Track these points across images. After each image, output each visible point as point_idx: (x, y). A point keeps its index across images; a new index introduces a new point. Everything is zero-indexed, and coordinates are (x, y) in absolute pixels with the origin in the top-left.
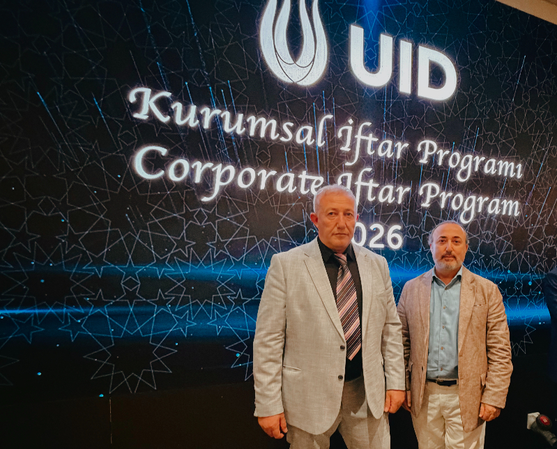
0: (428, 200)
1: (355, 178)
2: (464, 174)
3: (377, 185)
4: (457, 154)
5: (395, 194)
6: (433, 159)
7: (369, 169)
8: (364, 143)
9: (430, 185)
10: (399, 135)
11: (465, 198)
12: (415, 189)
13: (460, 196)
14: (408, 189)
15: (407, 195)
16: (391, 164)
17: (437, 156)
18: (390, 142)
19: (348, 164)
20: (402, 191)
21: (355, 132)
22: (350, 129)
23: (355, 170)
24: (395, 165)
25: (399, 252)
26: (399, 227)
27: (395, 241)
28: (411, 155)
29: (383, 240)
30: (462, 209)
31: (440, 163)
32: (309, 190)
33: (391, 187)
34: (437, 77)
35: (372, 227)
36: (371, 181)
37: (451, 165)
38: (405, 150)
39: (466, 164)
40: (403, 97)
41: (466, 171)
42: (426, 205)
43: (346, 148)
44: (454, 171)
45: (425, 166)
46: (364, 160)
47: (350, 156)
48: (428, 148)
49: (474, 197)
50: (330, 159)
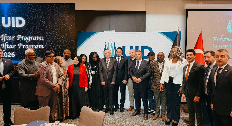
0: (20, 47)
1: (4, 44)
2: (28, 41)
3: (9, 45)
4: (26, 37)
5: (13, 47)
6: (20, 39)
7: (7, 42)
8: (6, 38)
9: (20, 44)
10: (13, 35)
11: (29, 46)
12: (17, 45)
13: (28, 45)
14: (15, 45)
15: (15, 46)
17: (21, 38)
18: (11, 37)
19: (3, 42)
20: (14, 46)
21: (4, 36)
22: (3, 36)
23: (4, 43)
25: (14, 57)
26: (14, 53)
27: (13, 55)
28: (16, 39)
29: (11, 55)
30: (28, 48)
31: (22, 39)
33: (12, 45)
34: (20, 22)
35: (8, 53)
37: (25, 39)
38: (14, 38)
39: (28, 39)
40: (13, 28)
41: (29, 40)
42: (20, 48)
43: (2, 39)
44: (26, 41)
45: (19, 40)
46: (6, 41)
47: (3, 41)
48: (19, 37)
49: (31, 45)
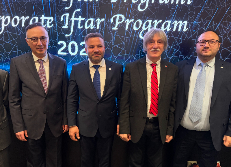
0: (117, 25)
2: (143, 6)
3: (83, 19)
5: (95, 24)
7: (79, 10)
9: (118, 16)
14: (103, 20)
15: (102, 24)
16: (92, 5)
20: (99, 21)
23: (70, 12)
24: (95, 6)
30: (140, 29)
31: (125, 1)
32: (46, 25)
33: (92, 20)
36: (80, 17)
37: (134, 1)
42: (115, 28)
44: (136, 5)
46: (76, 5)
47: (67, 3)
49: (150, 21)
50: (57, 6)
